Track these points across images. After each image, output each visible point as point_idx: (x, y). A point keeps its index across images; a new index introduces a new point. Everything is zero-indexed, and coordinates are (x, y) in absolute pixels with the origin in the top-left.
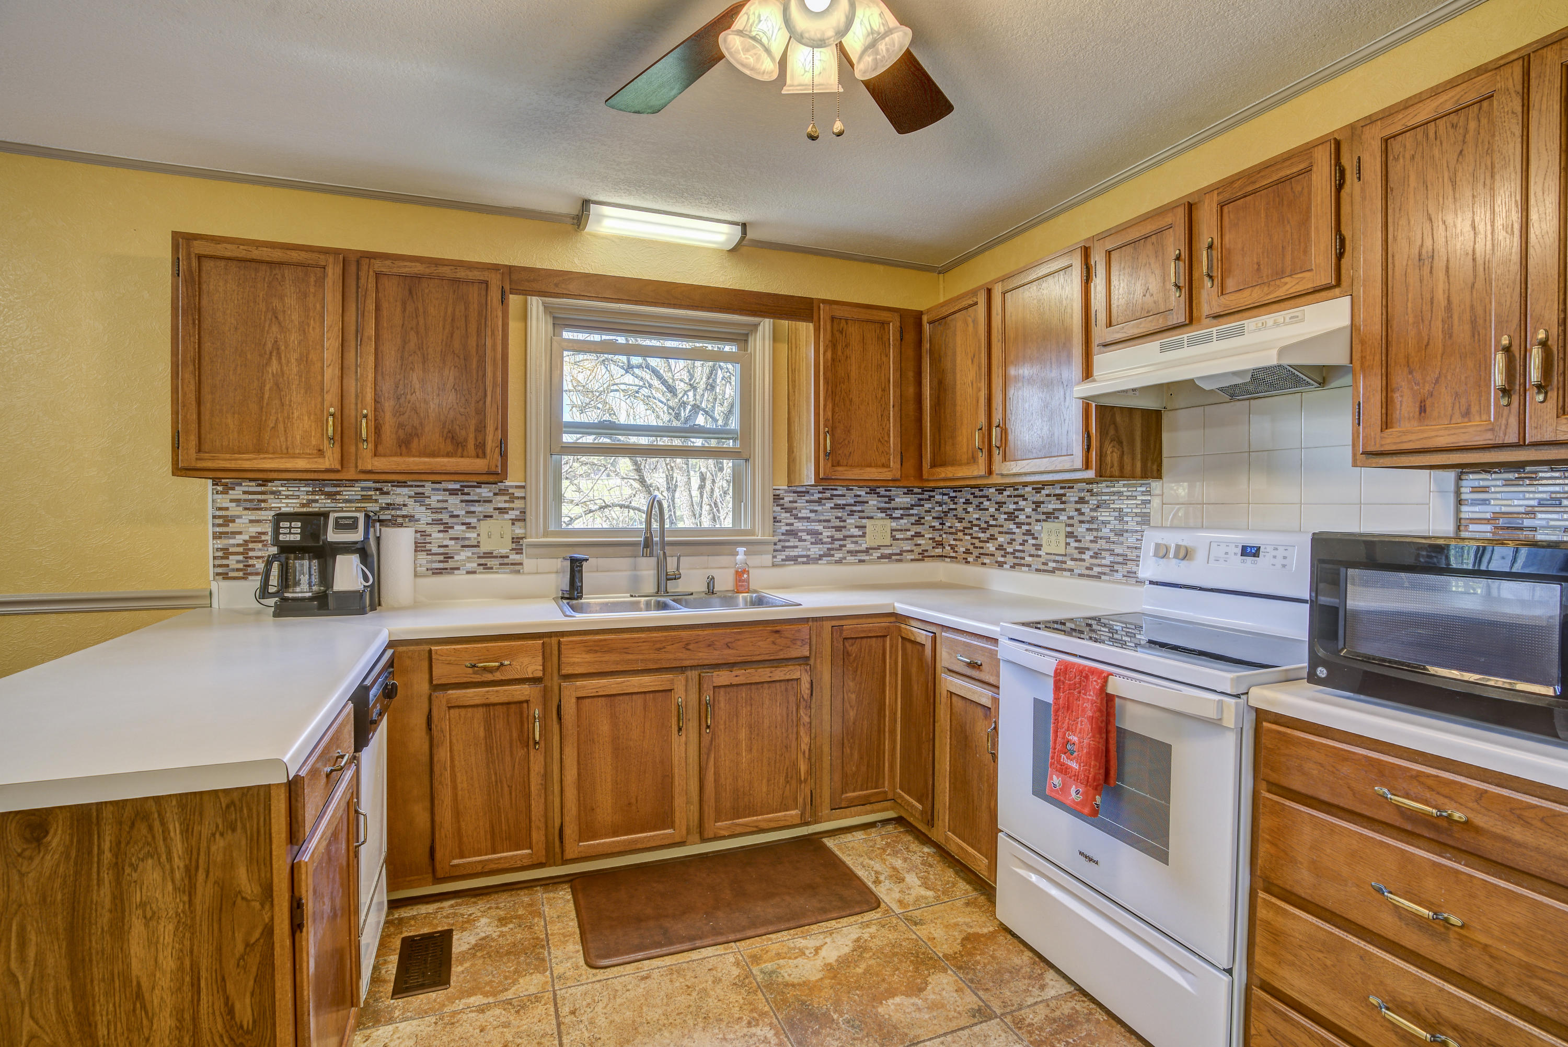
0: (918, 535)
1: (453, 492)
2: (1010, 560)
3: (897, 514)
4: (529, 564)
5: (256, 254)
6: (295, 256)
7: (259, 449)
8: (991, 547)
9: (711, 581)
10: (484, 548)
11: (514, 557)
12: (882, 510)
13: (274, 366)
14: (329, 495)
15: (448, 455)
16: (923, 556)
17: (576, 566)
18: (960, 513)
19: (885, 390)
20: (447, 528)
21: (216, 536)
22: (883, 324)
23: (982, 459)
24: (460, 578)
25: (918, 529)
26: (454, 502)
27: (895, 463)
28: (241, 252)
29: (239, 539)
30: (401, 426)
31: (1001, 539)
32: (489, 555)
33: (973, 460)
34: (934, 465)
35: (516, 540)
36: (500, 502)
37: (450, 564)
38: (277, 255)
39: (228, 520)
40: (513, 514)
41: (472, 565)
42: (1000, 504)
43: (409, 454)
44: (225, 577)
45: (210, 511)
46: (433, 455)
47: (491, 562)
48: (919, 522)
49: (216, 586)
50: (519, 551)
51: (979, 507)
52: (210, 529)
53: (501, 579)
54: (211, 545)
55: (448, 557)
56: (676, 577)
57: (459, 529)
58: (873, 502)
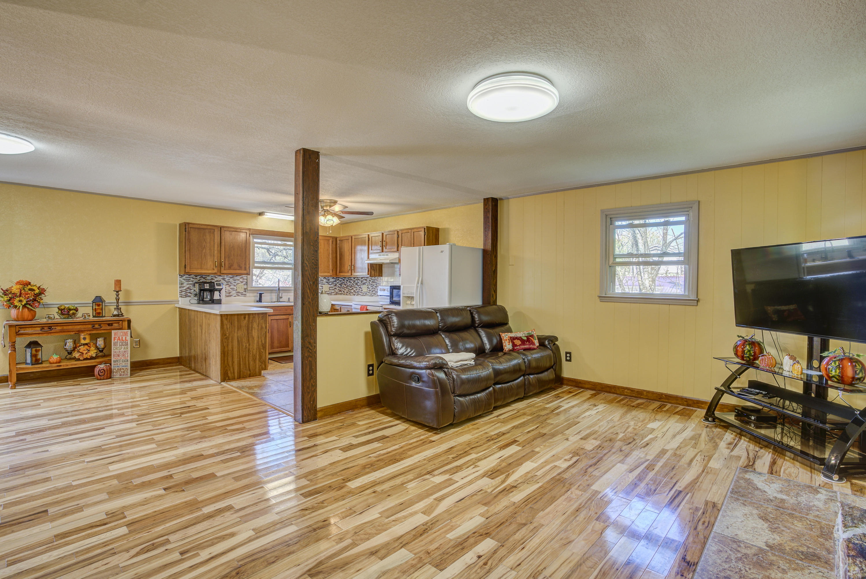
0: (335, 288)
1: (231, 278)
2: (356, 294)
3: (330, 283)
4: (248, 294)
5: (201, 227)
6: (209, 227)
7: (201, 269)
8: (352, 291)
9: (289, 299)
10: (238, 291)
11: (244, 293)
12: (327, 282)
13: (204, 251)
14: (204, 278)
15: (239, 270)
16: (337, 294)
17: (261, 295)
18: (346, 283)
19: (329, 255)
20: (230, 286)
21: (180, 287)
22: (329, 240)
23: (350, 272)
24: (232, 298)
25: (335, 287)
26: (231, 280)
27: (331, 272)
28: (198, 226)
29: (185, 288)
30: (229, 264)
31: (355, 289)
32: (239, 292)
33: (348, 272)
34: (340, 272)
35: (245, 289)
36: (241, 280)
37: (231, 294)
38: (205, 227)
39: (182, 284)
40: (244, 283)
41: (235, 295)
42: (354, 281)
43: (231, 269)
44: (181, 297)
45: (179, 282)
46: (236, 270)
47: (239, 294)
48: (335, 286)
49: (180, 299)
50: (245, 291)
51: (350, 282)
52: (179, 286)
53: (242, 298)
54: (179, 290)
55: (230, 293)
56: (281, 298)
57: (232, 287)
58: (325, 280)
